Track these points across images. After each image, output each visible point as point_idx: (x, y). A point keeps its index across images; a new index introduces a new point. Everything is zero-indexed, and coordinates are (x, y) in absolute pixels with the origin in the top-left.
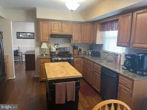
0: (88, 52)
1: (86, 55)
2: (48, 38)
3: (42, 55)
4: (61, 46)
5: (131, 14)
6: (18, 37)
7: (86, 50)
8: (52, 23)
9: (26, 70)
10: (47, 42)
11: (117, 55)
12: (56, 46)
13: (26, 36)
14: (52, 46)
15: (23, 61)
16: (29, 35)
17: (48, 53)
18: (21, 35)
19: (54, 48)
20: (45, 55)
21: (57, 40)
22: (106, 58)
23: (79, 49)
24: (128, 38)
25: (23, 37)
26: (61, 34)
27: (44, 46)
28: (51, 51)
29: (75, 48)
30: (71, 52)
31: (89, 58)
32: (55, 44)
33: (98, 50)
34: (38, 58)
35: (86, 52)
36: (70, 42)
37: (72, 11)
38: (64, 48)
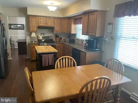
0: (67, 40)
1: (65, 42)
2: (36, 29)
3: (32, 42)
4: (46, 35)
5: (88, 15)
6: (10, 28)
7: (65, 38)
8: (39, 18)
9: (19, 54)
10: (36, 32)
11: (83, 41)
12: (42, 35)
13: (17, 27)
14: (39, 35)
15: (15, 48)
16: (19, 27)
17: (36, 40)
18: (12, 27)
19: (41, 37)
20: (34, 42)
21: (43, 31)
22: (77, 43)
23: (60, 37)
24: (87, 30)
25: (14, 28)
26: (46, 26)
27: (34, 35)
28: (39, 39)
29: (57, 36)
30: (54, 40)
31: (68, 44)
32: (42, 34)
33: (73, 38)
34: (29, 44)
35: (66, 40)
36: (53, 32)
37: (52, 11)
38: (48, 37)
